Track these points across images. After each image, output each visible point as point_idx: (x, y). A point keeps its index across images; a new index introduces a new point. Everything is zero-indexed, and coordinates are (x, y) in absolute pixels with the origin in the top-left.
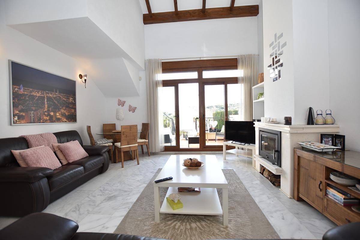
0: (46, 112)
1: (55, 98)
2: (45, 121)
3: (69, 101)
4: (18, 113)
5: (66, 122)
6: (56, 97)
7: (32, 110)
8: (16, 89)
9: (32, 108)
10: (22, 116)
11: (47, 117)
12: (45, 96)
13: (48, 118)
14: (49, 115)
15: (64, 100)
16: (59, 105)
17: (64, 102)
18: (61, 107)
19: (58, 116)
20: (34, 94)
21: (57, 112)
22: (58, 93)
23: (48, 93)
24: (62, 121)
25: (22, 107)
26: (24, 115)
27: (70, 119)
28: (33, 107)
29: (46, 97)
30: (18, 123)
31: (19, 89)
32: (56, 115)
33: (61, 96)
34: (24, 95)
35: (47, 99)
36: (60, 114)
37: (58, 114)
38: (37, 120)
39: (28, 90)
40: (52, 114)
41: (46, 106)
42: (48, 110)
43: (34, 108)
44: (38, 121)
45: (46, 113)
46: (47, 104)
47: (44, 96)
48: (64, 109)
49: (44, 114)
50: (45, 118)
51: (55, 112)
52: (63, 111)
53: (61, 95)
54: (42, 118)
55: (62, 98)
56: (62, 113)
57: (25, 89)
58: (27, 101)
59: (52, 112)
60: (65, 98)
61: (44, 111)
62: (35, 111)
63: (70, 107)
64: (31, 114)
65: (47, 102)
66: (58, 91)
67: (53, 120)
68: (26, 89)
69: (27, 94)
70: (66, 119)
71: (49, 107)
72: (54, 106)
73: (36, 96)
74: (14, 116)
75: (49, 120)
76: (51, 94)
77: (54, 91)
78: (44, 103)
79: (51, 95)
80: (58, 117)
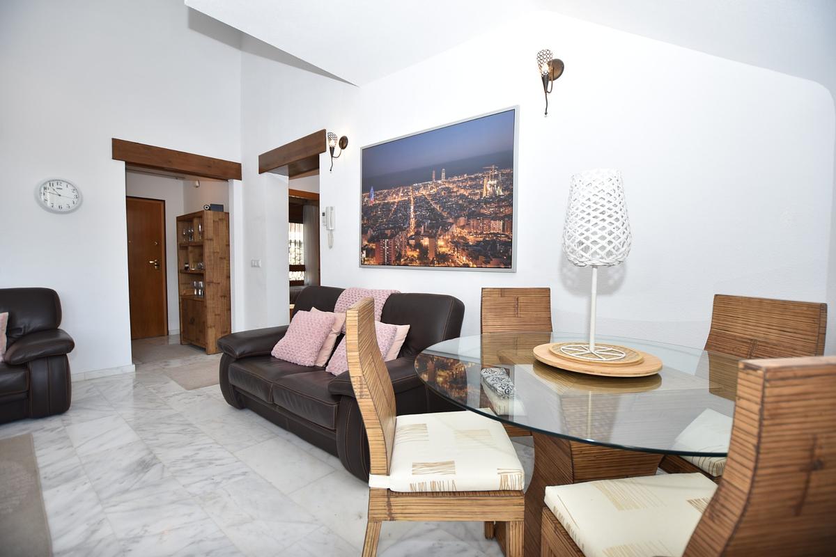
0: (411, 238)
1: (434, 197)
2: (409, 263)
3: (482, 194)
4: (367, 245)
5: (466, 266)
6: (438, 193)
7: (385, 236)
8: (366, 199)
9: (386, 232)
10: (372, 249)
11: (415, 250)
12: (412, 199)
13: (415, 254)
14: (418, 246)
15: (462, 196)
16: (445, 214)
17: (460, 202)
18: (451, 220)
19: (441, 247)
20: (390, 200)
21: (440, 236)
22: (443, 179)
23: (418, 189)
24: (453, 262)
25: (372, 233)
26: (374, 247)
27: (481, 258)
28: (388, 229)
29: (414, 199)
30: (366, 263)
31: (369, 197)
32: (436, 246)
33: (451, 186)
34: (375, 206)
35: (415, 203)
36: (447, 242)
37: (441, 243)
38: (393, 259)
39: (381, 194)
40: (426, 242)
41: (413, 221)
42: (417, 233)
43: (388, 232)
44: (396, 260)
45: (412, 242)
46: (416, 217)
47: (409, 199)
48: (462, 224)
49: (408, 244)
50: (410, 253)
51: (433, 237)
52: (459, 230)
53: (454, 182)
54: (403, 253)
55: (455, 190)
56: (453, 237)
57: (377, 195)
58: (379, 217)
59: (425, 236)
60: (465, 188)
61: (409, 235)
62: (390, 238)
63: (483, 214)
64: (384, 246)
65: (415, 212)
66: (443, 174)
67: (427, 258)
68: (378, 193)
69: (379, 204)
70: (468, 256)
71: (418, 225)
72: (431, 220)
73: (394, 203)
74: (363, 249)
75: (419, 258)
76: (425, 186)
77: (434, 177)
78: (407, 217)
79: (424, 193)
80: (443, 250)
